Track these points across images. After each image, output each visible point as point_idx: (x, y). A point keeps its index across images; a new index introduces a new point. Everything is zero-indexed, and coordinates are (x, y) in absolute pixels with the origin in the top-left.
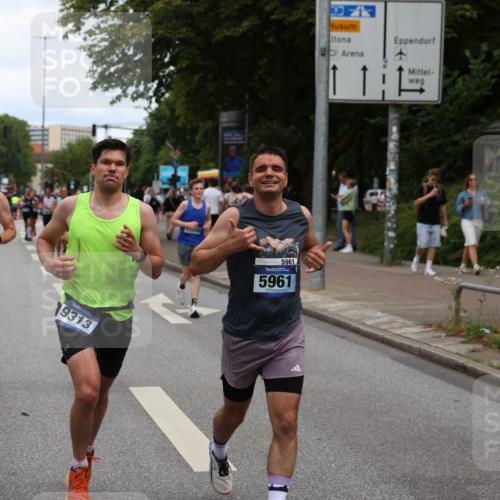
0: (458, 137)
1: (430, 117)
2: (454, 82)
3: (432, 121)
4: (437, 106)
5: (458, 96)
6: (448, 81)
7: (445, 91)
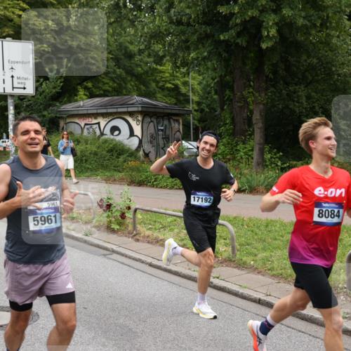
0: (45, 113)
1: (30, 102)
2: (41, 84)
3: (31, 104)
4: (33, 97)
5: (43, 92)
6: (38, 83)
7: (37, 89)
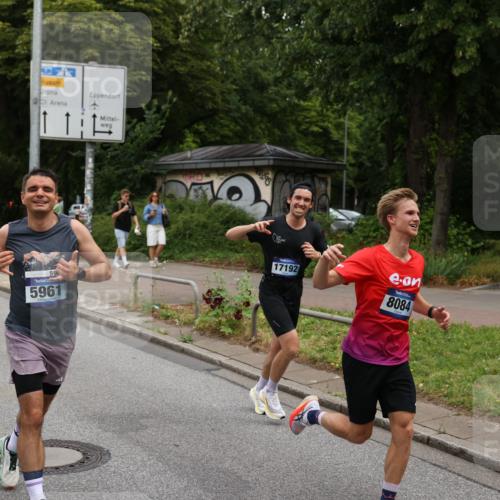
0: (137, 167)
1: (116, 152)
2: (134, 127)
3: (117, 155)
4: (121, 144)
5: (136, 137)
6: (129, 126)
7: (127, 133)
